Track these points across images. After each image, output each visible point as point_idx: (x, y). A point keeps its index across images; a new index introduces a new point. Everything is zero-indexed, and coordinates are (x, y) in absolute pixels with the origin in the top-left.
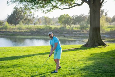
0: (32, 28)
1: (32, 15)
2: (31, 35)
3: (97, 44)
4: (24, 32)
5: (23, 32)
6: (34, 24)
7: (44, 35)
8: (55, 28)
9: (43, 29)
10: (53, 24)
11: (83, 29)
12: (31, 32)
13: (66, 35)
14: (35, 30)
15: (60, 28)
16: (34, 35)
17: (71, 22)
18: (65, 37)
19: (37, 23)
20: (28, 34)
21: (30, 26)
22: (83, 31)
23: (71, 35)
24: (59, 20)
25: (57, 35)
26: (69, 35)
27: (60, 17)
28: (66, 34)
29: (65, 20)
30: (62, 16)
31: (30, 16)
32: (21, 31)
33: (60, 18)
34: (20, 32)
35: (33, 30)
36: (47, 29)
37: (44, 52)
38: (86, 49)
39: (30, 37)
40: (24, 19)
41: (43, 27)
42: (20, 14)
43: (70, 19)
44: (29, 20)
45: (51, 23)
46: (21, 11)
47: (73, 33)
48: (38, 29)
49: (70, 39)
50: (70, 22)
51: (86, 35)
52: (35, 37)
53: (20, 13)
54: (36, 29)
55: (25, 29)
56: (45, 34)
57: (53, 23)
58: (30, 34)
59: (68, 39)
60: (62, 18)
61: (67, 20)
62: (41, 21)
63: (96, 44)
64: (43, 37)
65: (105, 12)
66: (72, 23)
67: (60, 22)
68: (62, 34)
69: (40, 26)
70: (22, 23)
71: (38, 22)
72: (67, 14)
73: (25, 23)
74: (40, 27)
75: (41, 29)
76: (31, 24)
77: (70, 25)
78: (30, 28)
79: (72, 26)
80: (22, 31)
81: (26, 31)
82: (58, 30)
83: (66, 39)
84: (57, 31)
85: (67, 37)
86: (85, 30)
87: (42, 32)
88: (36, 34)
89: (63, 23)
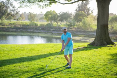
0: (16, 24)
1: (15, 10)
2: (15, 32)
3: (105, 43)
4: (8, 28)
5: (6, 28)
6: (17, 20)
7: (30, 32)
8: (41, 25)
9: (28, 25)
11: (71, 27)
14: (19, 26)
15: (47, 25)
16: (20, 32)
17: (58, 19)
18: (52, 34)
19: (20, 19)
20: (12, 30)
22: (71, 29)
23: (59, 33)
24: (46, 16)
25: (44, 32)
26: (57, 33)
27: (47, 13)
28: (53, 31)
29: (51, 17)
30: (48, 12)
31: (13, 11)
32: (3, 27)
33: (47, 15)
34: (2, 28)
35: (17, 26)
36: (32, 25)
39: (14, 33)
40: (7, 14)
41: (28, 23)
42: (3, 8)
43: (57, 15)
44: (12, 15)
46: (3, 6)
47: (60, 30)
48: (23, 25)
49: (58, 37)
50: (57, 19)
51: (75, 33)
52: (21, 33)
53: (1, 7)
54: (20, 25)
55: (8, 25)
56: (32, 30)
58: (14, 30)
59: (56, 36)
60: (48, 15)
61: (54, 16)
62: (23, 17)
64: (29, 34)
65: (91, 10)
66: (59, 20)
67: (46, 18)
68: (49, 31)
72: (54, 11)
73: (8, 18)
74: (24, 23)
75: (26, 25)
76: (14, 20)
77: (57, 22)
78: (13, 24)
79: (59, 23)
80: (5, 27)
81: (10, 27)
83: (54, 36)
84: (44, 28)
86: (73, 28)
87: (28, 29)
88: (21, 30)
89: (49, 19)
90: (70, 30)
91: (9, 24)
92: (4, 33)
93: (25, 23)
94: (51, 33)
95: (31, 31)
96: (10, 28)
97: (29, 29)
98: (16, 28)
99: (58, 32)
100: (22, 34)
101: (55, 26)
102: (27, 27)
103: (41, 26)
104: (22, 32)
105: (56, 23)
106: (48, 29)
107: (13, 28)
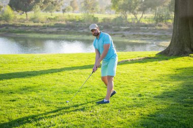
0: (60, 18)
2: (56, 33)
3: (188, 50)
4: (44, 26)
5: (40, 26)
6: (64, 11)
8: (104, 19)
9: (80, 21)
10: (101, 12)
11: (160, 22)
12: (56, 27)
13: (126, 33)
14: (64, 23)
15: (115, 19)
16: (64, 33)
17: (137, 8)
18: (124, 36)
19: (69, 10)
20: (51, 30)
21: (55, 14)
22: (160, 26)
23: (136, 33)
24: (113, 3)
26: (132, 34)
32: (36, 24)
34: (34, 26)
35: (60, 22)
36: (88, 21)
37: (83, 64)
38: (167, 59)
40: (43, 1)
41: (81, 17)
43: (134, 2)
44: (52, 3)
45: (96, 9)
47: (139, 29)
48: (70, 21)
49: (134, 41)
50: (135, 8)
51: (166, 34)
54: (66, 21)
55: (44, 21)
56: (86, 30)
57: (101, 10)
58: (55, 30)
59: (130, 41)
61: (129, 3)
62: (76, 5)
63: (186, 50)
66: (140, 10)
67: (114, 6)
68: (117, 31)
69: (75, 14)
70: (38, 8)
71: (71, 8)
73: (45, 8)
74: (74, 18)
75: (78, 20)
76: (57, 11)
77: (135, 14)
78: (54, 19)
79: (139, 16)
80: (40, 24)
81: (47, 24)
82: (110, 24)
84: (109, 26)
85: (129, 37)
86: (164, 24)
87: (79, 27)
88: (67, 30)
89: (120, 8)
90: (158, 28)
91: (47, 19)
92: (37, 35)
93: (76, 16)
94: (121, 35)
95: (84, 32)
96: (48, 26)
97: (81, 27)
98: (58, 27)
99: (134, 33)
100: (69, 37)
101: (131, 21)
102: (77, 25)
103: (104, 21)
104: (68, 33)
105: (133, 16)
106: (116, 27)
107: (53, 27)
